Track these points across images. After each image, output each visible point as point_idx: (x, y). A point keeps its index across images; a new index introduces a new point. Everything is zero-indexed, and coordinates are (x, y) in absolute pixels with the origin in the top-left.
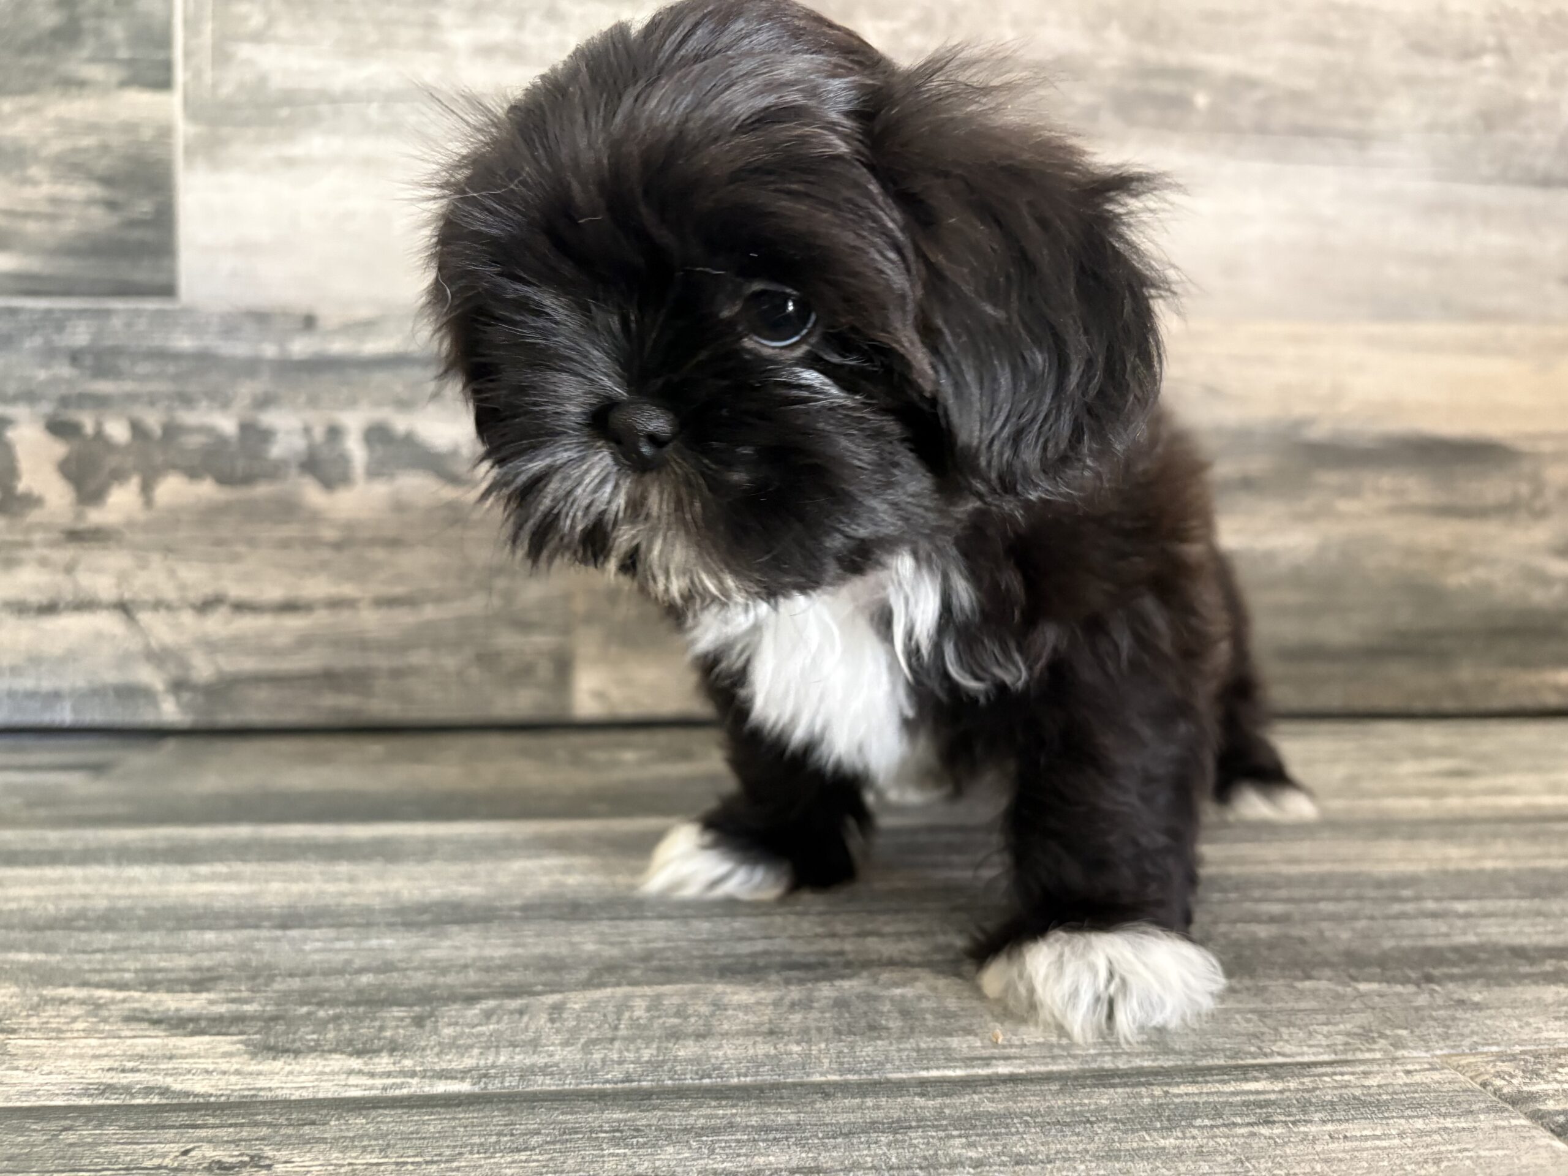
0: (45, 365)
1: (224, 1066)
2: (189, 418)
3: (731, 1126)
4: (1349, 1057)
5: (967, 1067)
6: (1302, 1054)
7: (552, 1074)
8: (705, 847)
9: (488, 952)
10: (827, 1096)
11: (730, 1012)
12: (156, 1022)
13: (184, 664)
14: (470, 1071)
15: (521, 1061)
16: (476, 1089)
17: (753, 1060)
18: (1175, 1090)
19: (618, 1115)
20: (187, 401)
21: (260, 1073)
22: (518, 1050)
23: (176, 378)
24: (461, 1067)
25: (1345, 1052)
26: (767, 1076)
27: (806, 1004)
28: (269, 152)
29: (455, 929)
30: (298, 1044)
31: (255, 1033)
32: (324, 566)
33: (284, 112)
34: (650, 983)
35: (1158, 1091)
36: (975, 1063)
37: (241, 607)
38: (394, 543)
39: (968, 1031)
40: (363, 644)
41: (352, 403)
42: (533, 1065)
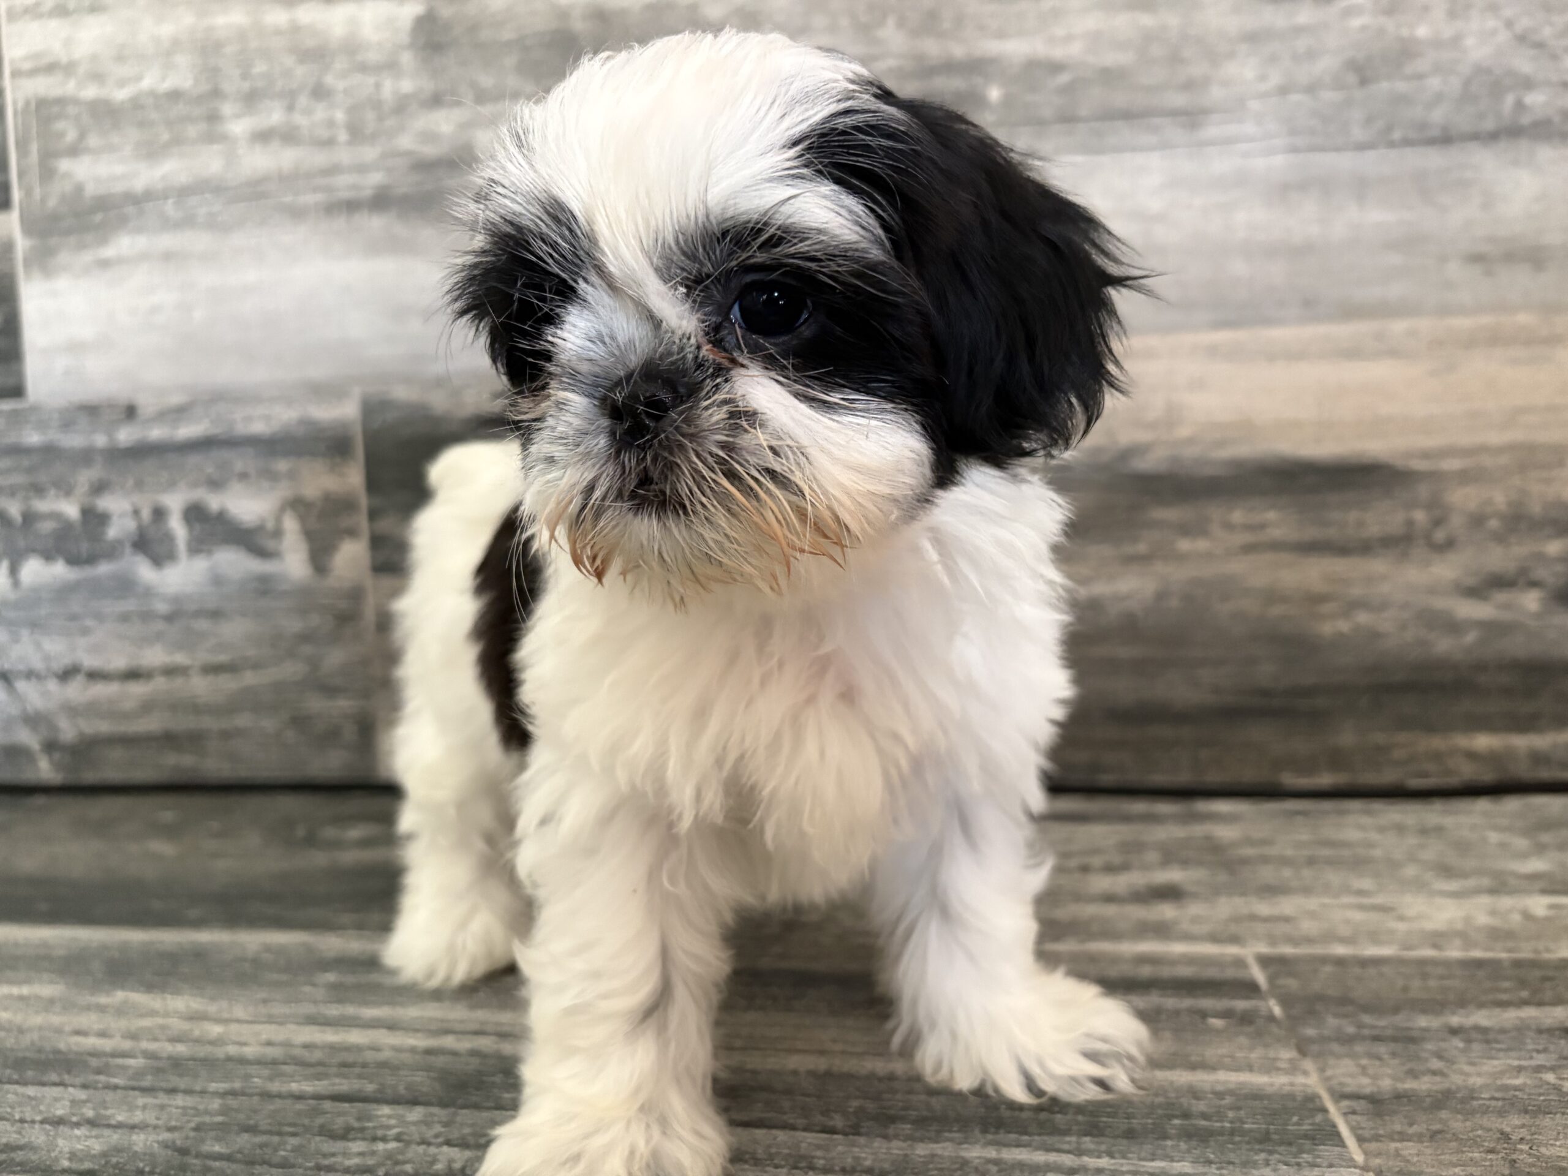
2: (42, 506)
13: (53, 727)
20: (39, 490)
23: (29, 471)
28: (87, 257)
32: (159, 637)
33: (98, 218)
37: (93, 676)
38: (216, 615)
40: (196, 708)
41: (171, 485)
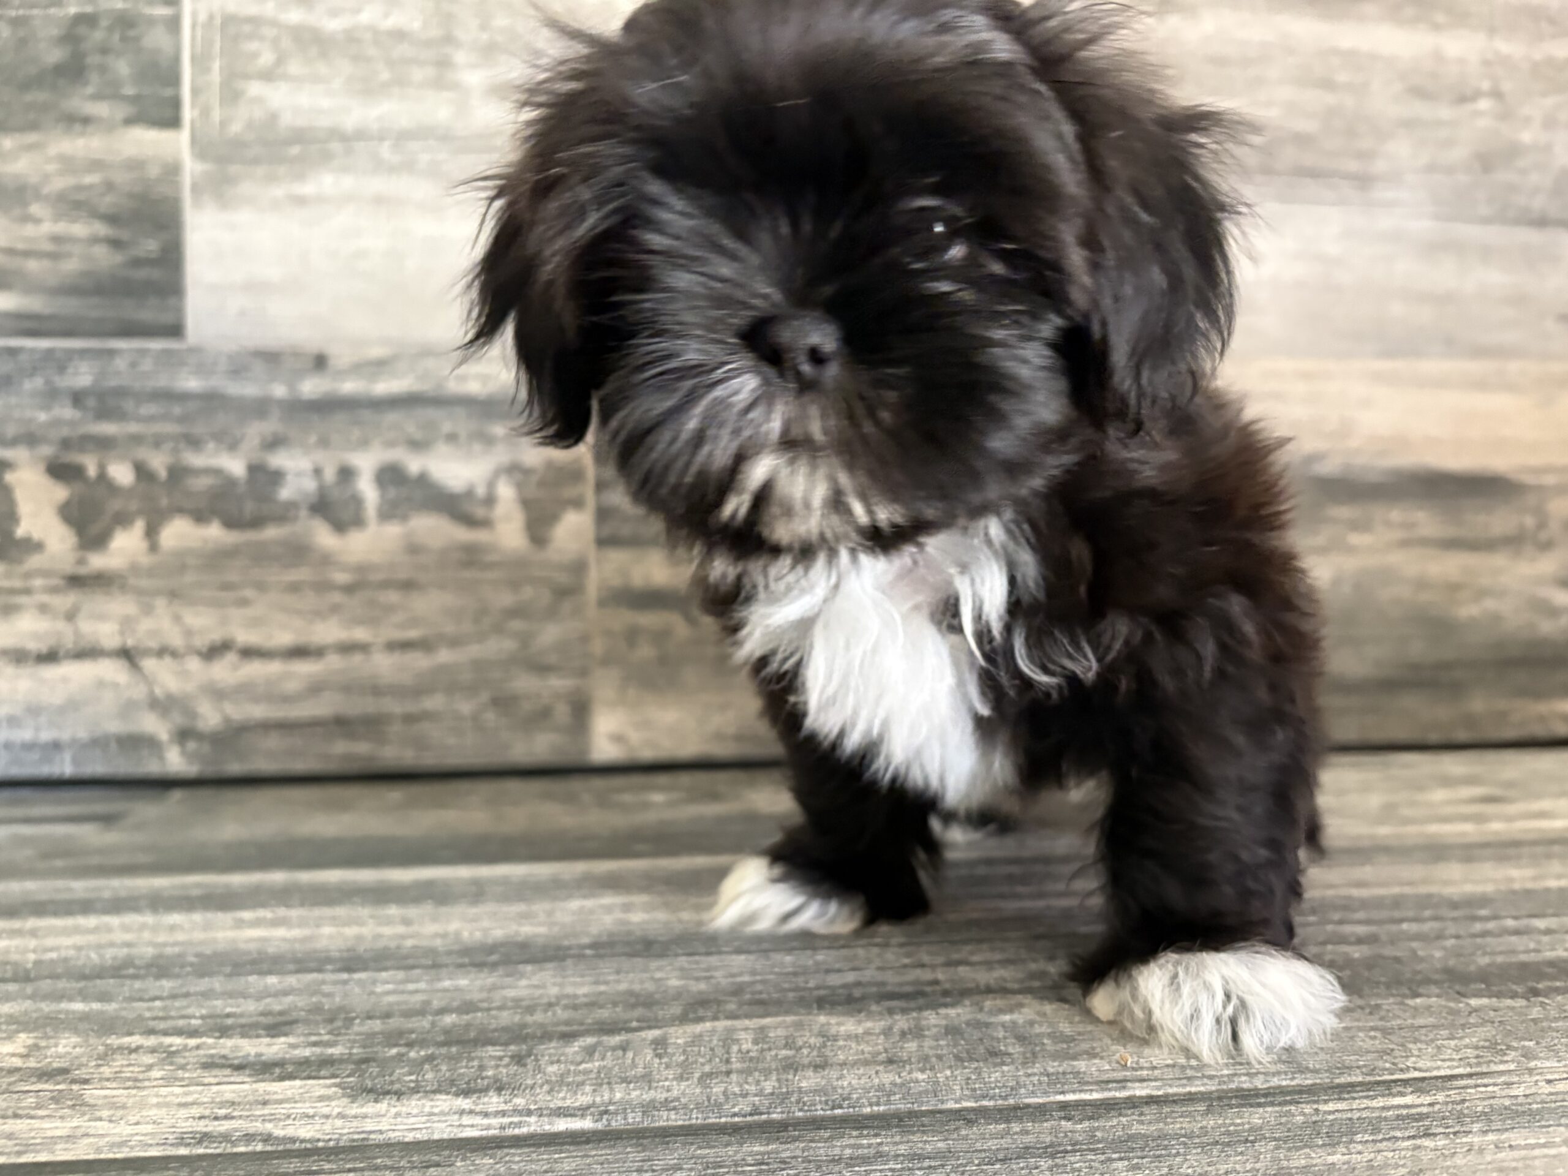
0: (47, 408)
1: (326, 1111)
2: (196, 460)
3: (880, 1155)
4: (1484, 1069)
5: (1103, 1090)
6: (1438, 1068)
7: (674, 1109)
8: (775, 881)
9: (569, 990)
10: (970, 1122)
11: (841, 1043)
12: (239, 1068)
13: (191, 714)
14: (588, 1108)
15: (637, 1096)
16: (600, 1126)
17: (881, 1088)
18: (1323, 1108)
19: (757, 1148)
20: (194, 443)
21: (365, 1117)
22: (632, 1086)
23: (182, 420)
24: (577, 1104)
25: (1479, 1064)
26: (900, 1105)
27: (917, 1032)
28: (278, 191)
29: (529, 968)
30: (397, 1086)
31: (348, 1076)
32: (335, 609)
33: (295, 150)
34: (748, 1016)
35: (1308, 1109)
36: (1110, 1086)
37: (249, 653)
38: (408, 586)
39: (1092, 1055)
40: (376, 689)
41: (364, 443)
42: (653, 1101)
